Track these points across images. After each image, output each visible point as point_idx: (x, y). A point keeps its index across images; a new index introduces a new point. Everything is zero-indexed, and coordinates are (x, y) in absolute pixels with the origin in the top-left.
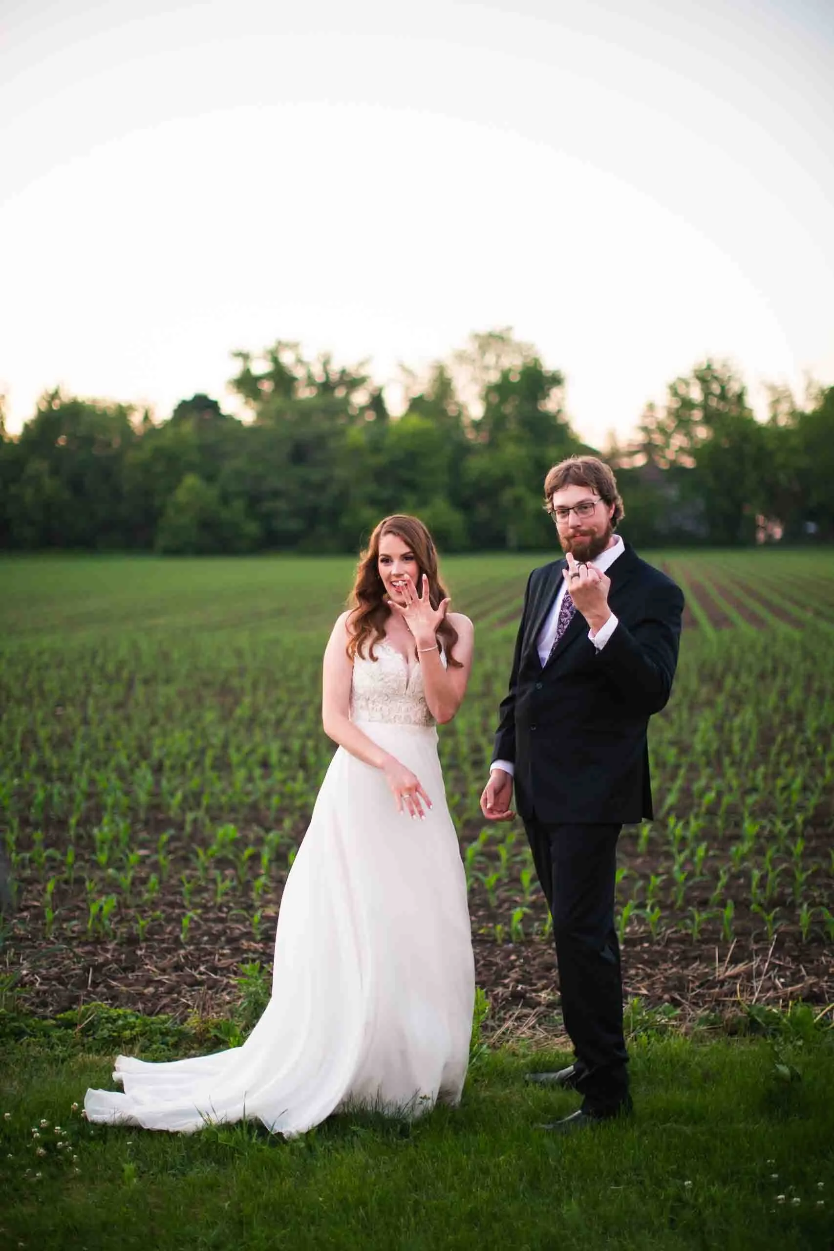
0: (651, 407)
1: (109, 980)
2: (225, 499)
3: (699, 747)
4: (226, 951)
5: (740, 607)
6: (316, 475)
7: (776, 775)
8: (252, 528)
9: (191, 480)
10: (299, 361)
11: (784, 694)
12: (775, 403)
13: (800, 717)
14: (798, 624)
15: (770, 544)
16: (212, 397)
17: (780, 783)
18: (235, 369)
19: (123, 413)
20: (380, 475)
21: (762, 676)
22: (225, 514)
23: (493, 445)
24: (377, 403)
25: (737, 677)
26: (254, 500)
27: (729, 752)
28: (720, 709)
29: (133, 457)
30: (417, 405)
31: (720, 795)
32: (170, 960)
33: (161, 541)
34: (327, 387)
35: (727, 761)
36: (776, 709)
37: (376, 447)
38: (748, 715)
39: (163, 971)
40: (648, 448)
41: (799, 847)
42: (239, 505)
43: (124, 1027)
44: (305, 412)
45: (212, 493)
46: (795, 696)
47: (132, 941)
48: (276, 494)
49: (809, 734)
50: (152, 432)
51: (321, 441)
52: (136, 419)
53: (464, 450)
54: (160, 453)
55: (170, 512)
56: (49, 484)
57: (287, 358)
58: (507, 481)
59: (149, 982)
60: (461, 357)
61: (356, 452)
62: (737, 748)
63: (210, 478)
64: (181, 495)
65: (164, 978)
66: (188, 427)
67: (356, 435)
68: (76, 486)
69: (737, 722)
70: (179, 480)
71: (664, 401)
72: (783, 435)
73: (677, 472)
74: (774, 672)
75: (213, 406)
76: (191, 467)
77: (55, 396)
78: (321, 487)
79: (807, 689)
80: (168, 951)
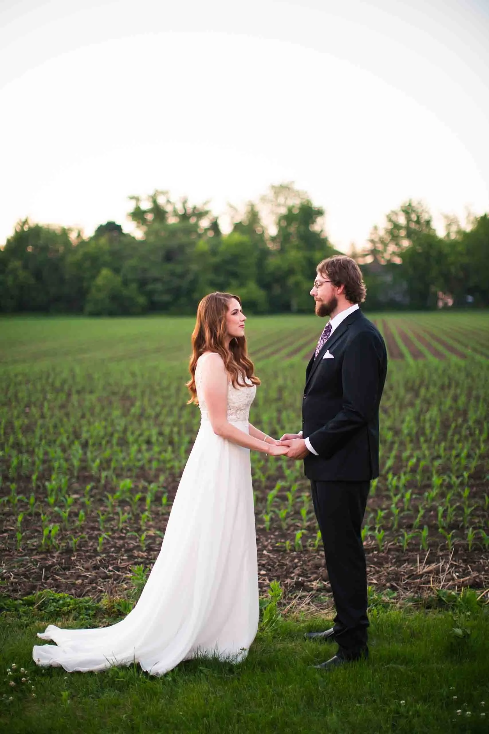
0: (376, 228)
1: (55, 576)
2: (125, 283)
3: (406, 431)
4: (125, 558)
5: (429, 346)
6: (179, 269)
7: (452, 448)
8: (142, 300)
9: (105, 272)
10: (168, 201)
11: (455, 399)
12: (449, 225)
13: (465, 413)
14: (463, 356)
15: (446, 308)
16: (118, 223)
17: (454, 453)
18: (131, 207)
19: (65, 233)
20: (217, 269)
21: (442, 388)
22: (125, 292)
23: (282, 251)
24: (215, 226)
25: (427, 389)
26: (143, 283)
27: (424, 434)
28: (418, 408)
29: (70, 259)
30: (238, 227)
31: (418, 460)
32: (90, 563)
33: (89, 307)
34: (185, 217)
35: (422, 439)
36: (451, 408)
37: (214, 252)
38: (434, 412)
39: (87, 569)
40: (374, 252)
41: (466, 493)
42: (134, 286)
43: (63, 605)
44: (173, 232)
45: (118, 280)
46: (462, 400)
47: (69, 551)
48: (156, 280)
49: (471, 423)
50: (83, 244)
51: (181, 248)
52: (73, 236)
53: (265, 253)
54: (87, 256)
55: (93, 290)
56: (22, 274)
57: (161, 201)
58: (291, 272)
59: (79, 577)
60: (264, 199)
61: (202, 255)
62: (428, 431)
63: (117, 270)
64: (100, 281)
65: (88, 574)
66: (103, 241)
67: (202, 245)
68: (38, 275)
69: (428, 416)
70: (98, 272)
71: (384, 225)
72: (453, 245)
73: (391, 265)
74: (449, 386)
75: (118, 228)
76: (106, 265)
77: (25, 222)
78: (181, 276)
79: (469, 396)
80: (90, 557)
